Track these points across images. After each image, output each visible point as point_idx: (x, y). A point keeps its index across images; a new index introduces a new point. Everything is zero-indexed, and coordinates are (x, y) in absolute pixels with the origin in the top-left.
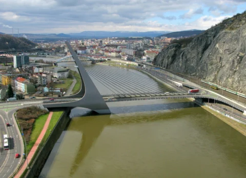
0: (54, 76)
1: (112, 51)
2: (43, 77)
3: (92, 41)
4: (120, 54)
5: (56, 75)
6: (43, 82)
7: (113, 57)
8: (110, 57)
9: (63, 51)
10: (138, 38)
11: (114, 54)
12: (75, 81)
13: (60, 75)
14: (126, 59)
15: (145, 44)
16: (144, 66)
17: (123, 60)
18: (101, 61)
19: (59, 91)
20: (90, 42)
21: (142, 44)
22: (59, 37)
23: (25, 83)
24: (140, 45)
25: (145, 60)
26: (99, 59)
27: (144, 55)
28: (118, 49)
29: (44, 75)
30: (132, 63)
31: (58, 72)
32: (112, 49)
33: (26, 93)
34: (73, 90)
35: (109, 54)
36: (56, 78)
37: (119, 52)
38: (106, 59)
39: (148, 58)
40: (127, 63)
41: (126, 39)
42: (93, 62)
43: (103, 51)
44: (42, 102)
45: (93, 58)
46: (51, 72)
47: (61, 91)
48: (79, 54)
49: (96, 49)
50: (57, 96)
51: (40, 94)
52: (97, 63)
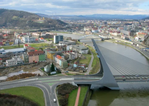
1: (114, 32)
2: (73, 54)
3: (100, 22)
4: (120, 34)
6: (72, 58)
7: (115, 36)
9: (82, 29)
10: (130, 20)
11: (116, 34)
12: (92, 56)
14: (124, 38)
15: (136, 27)
16: (138, 45)
17: (122, 39)
18: (108, 39)
19: (83, 67)
20: (99, 23)
21: (134, 27)
22: (79, 18)
23: (62, 60)
24: (133, 27)
25: (137, 40)
26: (106, 37)
28: (118, 29)
29: (73, 53)
30: (128, 42)
31: (82, 50)
32: (114, 30)
33: (62, 67)
34: (92, 66)
35: (113, 34)
36: (80, 53)
37: (119, 32)
38: (111, 38)
39: (139, 39)
40: (125, 41)
41: (122, 21)
42: (103, 40)
43: (108, 31)
44: (74, 79)
45: (102, 37)
46: (78, 50)
47: (85, 67)
48: (93, 33)
49: (104, 29)
50: (82, 71)
51: (71, 69)
52: (105, 40)
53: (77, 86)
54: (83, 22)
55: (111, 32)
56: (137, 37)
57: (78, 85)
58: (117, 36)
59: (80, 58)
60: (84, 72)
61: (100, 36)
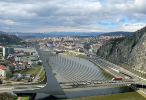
0: (28, 64)
1: (70, 45)
2: (20, 65)
4: (75, 47)
5: (30, 63)
6: (19, 68)
8: (68, 49)
10: (86, 37)
11: (70, 47)
12: (42, 67)
13: (33, 62)
14: (78, 51)
15: (90, 41)
16: (91, 56)
17: (76, 51)
18: (62, 52)
19: (29, 76)
20: (56, 39)
22: (37, 35)
23: (5, 70)
24: (88, 41)
25: (91, 52)
26: (61, 50)
27: (90, 48)
28: (73, 44)
29: (20, 63)
30: (82, 54)
31: (31, 61)
32: (69, 44)
33: (5, 78)
35: (68, 47)
36: (30, 64)
37: (74, 46)
38: (66, 51)
39: (93, 51)
40: (79, 53)
41: (79, 37)
42: (57, 53)
43: (63, 45)
44: (14, 88)
45: (57, 50)
46: (27, 61)
47: (31, 77)
48: (48, 47)
49: (59, 43)
50: (27, 81)
51: (15, 79)
52: (59, 53)
53: (17, 96)
54: (41, 39)
55: (66, 45)
56: (91, 49)
57: (17, 94)
58: (72, 49)
59: (29, 69)
60: (29, 81)
61: (54, 49)
